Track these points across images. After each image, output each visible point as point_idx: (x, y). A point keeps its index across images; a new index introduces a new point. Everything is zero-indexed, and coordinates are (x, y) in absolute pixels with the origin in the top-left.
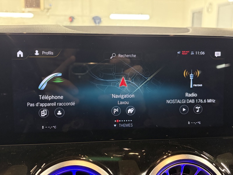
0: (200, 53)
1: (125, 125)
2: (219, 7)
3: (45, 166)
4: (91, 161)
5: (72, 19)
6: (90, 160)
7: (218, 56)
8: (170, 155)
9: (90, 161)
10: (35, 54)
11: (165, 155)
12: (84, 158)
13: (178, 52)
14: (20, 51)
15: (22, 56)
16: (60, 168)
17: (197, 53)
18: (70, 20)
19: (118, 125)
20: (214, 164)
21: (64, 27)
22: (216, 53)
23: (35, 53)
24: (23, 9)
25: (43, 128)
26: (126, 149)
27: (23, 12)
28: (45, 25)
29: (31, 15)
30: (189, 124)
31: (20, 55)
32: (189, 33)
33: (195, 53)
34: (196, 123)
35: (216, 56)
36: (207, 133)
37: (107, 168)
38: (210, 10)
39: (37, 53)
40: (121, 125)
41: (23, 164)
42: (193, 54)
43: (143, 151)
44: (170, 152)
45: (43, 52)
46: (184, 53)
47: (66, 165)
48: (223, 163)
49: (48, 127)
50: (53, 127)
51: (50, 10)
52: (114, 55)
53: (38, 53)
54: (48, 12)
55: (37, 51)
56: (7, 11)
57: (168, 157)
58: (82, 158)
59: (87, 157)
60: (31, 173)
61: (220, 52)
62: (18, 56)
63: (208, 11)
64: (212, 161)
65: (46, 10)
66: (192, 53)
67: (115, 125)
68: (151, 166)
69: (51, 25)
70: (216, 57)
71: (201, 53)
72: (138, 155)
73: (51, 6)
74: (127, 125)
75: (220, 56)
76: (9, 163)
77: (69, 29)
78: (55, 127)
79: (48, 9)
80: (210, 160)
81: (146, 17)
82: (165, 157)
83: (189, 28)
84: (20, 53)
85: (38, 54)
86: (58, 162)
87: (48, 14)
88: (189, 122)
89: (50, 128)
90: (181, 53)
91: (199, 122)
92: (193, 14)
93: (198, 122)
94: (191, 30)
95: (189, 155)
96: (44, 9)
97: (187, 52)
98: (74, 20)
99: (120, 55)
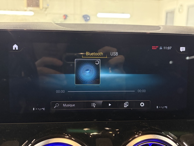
3: (35, 142)
4: (74, 139)
5: (65, 17)
6: (72, 138)
7: (183, 51)
8: (140, 134)
11: (136, 134)
12: (68, 137)
14: (15, 45)
15: (17, 49)
16: (46, 144)
17: (165, 48)
18: (64, 17)
20: (177, 143)
21: (55, 24)
22: (181, 48)
24: (26, 8)
25: (34, 110)
26: (107, 129)
27: (25, 11)
29: (32, 13)
30: (157, 108)
31: (15, 48)
32: (160, 30)
33: (163, 48)
34: (163, 108)
35: (181, 51)
36: (174, 116)
38: (181, 10)
41: (16, 140)
42: (162, 49)
43: (117, 130)
44: (140, 132)
46: (154, 48)
48: (185, 142)
50: (43, 109)
51: (48, 10)
54: (45, 10)
57: (139, 136)
58: (66, 137)
59: (70, 136)
61: (184, 48)
62: (14, 49)
63: (179, 11)
64: (176, 141)
65: (44, 9)
66: (161, 48)
68: (123, 144)
69: (44, 22)
71: (169, 48)
72: (112, 134)
73: (48, 5)
75: (184, 50)
76: (4, 139)
77: (59, 26)
78: (44, 109)
79: (46, 8)
80: (174, 140)
81: (127, 16)
82: (136, 136)
83: (160, 26)
87: (46, 12)
88: (157, 106)
89: (39, 109)
91: (166, 107)
92: (167, 14)
93: (165, 107)
94: (162, 28)
95: (156, 135)
96: (43, 8)
97: (156, 47)
98: (67, 17)
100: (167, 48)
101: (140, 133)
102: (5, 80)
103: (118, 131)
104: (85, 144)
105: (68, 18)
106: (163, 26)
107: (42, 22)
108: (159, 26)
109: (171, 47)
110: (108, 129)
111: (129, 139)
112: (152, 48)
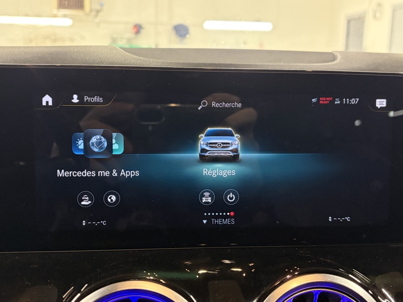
0: (351, 102)
1: (222, 220)
2: (395, 10)
3: (86, 290)
4: (163, 282)
5: (138, 29)
6: (161, 280)
7: (381, 107)
8: (296, 273)
9: (161, 282)
10: (73, 101)
11: (289, 273)
12: (152, 278)
13: (313, 100)
14: (47, 96)
15: (50, 104)
16: (110, 292)
17: (346, 101)
18: (135, 30)
19: (209, 221)
20: (370, 291)
21: (122, 50)
22: (378, 101)
23: (73, 99)
24: (55, 11)
25: (84, 224)
27: (55, 16)
28: (90, 47)
29: (68, 22)
30: (330, 220)
31: (47, 102)
32: (334, 62)
33: (341, 101)
34: (342, 220)
35: (377, 107)
36: (364, 236)
37: (189, 294)
38: (378, 15)
39: (75, 100)
40: (214, 220)
41: (50, 285)
42: (339, 102)
43: (251, 265)
45: (86, 98)
46: (324, 101)
47: (120, 288)
48: (385, 289)
49: (92, 223)
51: (101, 14)
52: (204, 104)
53: (77, 99)
54: (96, 16)
55: (75, 96)
56: (27, 15)
57: (294, 276)
58: (148, 278)
59: (156, 275)
60: (64, 298)
61: (385, 100)
62: (44, 104)
63: (375, 16)
64: (367, 286)
65: (93, 13)
66: (337, 102)
67: (205, 221)
68: (263, 292)
69: (101, 46)
70: (379, 107)
71: (353, 100)
72: (241, 273)
73: (102, 5)
74: (225, 220)
75: (385, 106)
76: (27, 283)
77: (130, 55)
78: (104, 223)
79: (98, 12)
80: (363, 284)
81: (267, 26)
82: (288, 277)
83: (336, 54)
84: (47, 100)
85: (78, 101)
86: (108, 283)
87: (98, 20)
88: (330, 218)
89: (95, 224)
90: (318, 100)
91: (348, 219)
92: (349, 22)
93: (346, 218)
94: (339, 57)
95: (328, 275)
96: (91, 11)
97: (327, 99)
99: (214, 103)
100: (350, 102)
101: (295, 270)
102: (22, 163)
103: (252, 267)
104: (187, 292)
105: (143, 32)
106: (341, 52)
107: (96, 46)
108: (333, 53)
109: (358, 99)
110: (229, 262)
111: (275, 283)
112: (321, 102)
